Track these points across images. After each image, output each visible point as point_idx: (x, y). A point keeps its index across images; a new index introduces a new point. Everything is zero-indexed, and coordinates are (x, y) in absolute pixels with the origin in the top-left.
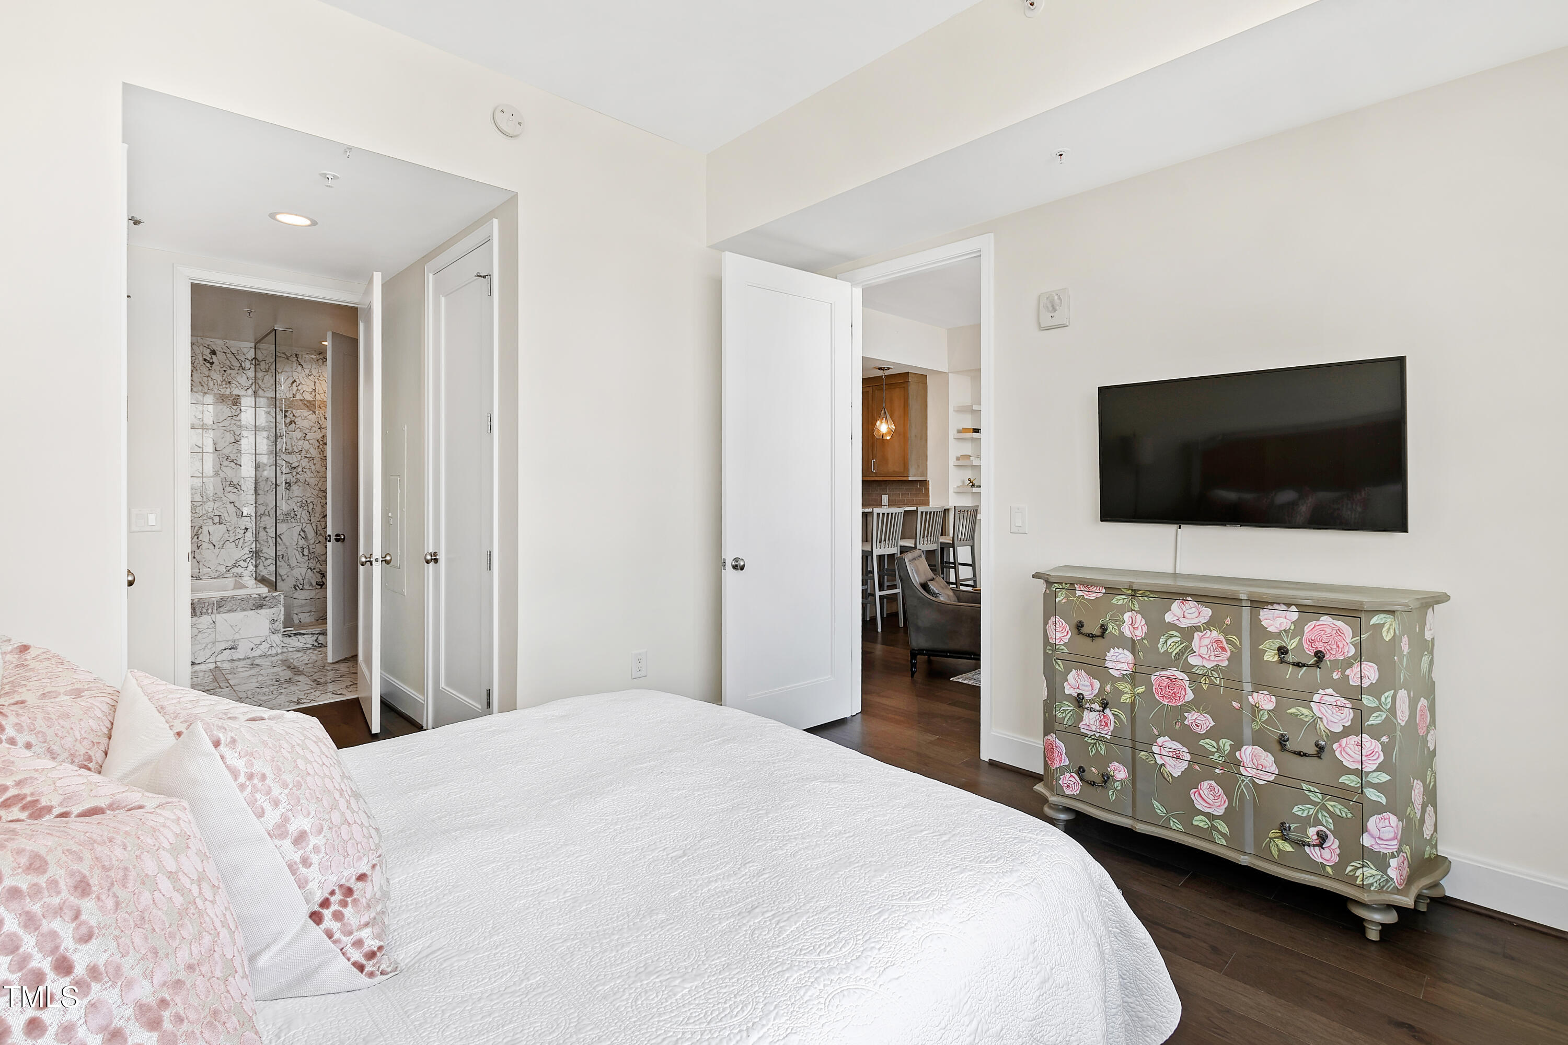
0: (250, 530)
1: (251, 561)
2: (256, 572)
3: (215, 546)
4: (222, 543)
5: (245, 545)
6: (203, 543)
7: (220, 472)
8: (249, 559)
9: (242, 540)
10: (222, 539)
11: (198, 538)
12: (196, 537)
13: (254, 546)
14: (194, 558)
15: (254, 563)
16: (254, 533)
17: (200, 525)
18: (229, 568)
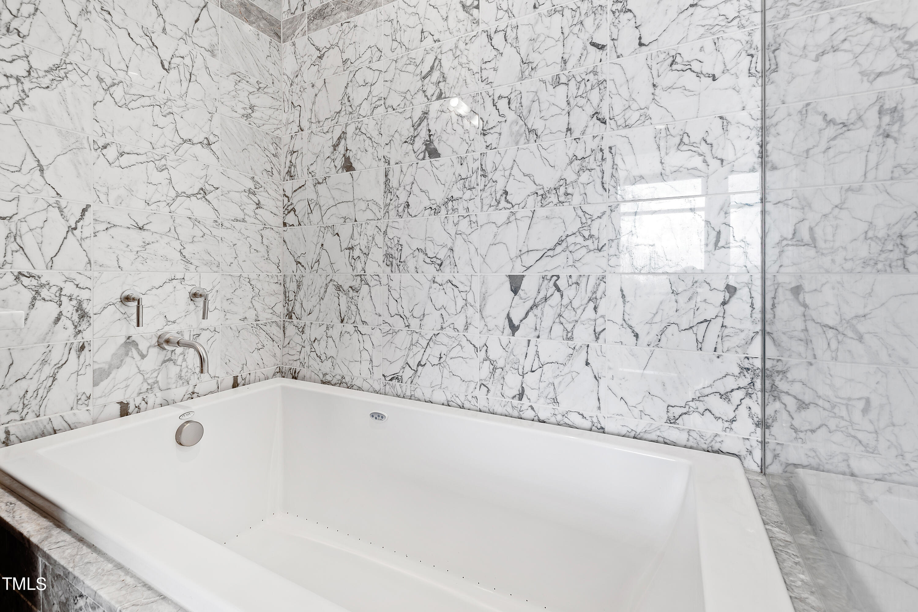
0: (743, 293)
1: (747, 402)
2: (764, 443)
3: (637, 336)
4: (657, 329)
5: (727, 345)
6: (609, 325)
7: (654, 111)
8: (740, 394)
9: (715, 327)
10: (657, 319)
11: (595, 308)
12: (591, 305)
13: (755, 349)
14: (587, 364)
15: (757, 410)
16: (758, 304)
17: (600, 273)
18: (677, 412)
